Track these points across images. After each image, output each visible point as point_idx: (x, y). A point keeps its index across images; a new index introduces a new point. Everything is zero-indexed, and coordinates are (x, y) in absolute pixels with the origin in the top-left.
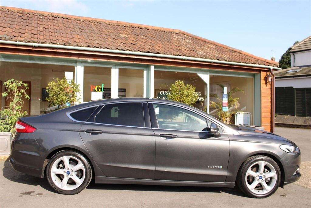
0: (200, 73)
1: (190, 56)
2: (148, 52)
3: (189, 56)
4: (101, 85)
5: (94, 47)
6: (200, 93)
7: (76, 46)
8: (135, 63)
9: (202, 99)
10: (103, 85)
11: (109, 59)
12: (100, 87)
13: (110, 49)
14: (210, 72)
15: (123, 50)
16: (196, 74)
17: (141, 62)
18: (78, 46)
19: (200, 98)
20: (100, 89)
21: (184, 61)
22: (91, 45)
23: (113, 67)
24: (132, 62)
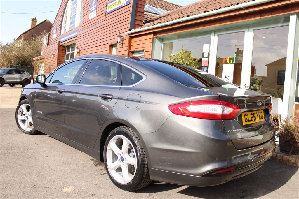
4: (233, 56)
5: (210, 11)
10: (235, 55)
18: (197, 14)
20: (232, 61)
22: (206, 10)
23: (246, 30)
24: (257, 19)
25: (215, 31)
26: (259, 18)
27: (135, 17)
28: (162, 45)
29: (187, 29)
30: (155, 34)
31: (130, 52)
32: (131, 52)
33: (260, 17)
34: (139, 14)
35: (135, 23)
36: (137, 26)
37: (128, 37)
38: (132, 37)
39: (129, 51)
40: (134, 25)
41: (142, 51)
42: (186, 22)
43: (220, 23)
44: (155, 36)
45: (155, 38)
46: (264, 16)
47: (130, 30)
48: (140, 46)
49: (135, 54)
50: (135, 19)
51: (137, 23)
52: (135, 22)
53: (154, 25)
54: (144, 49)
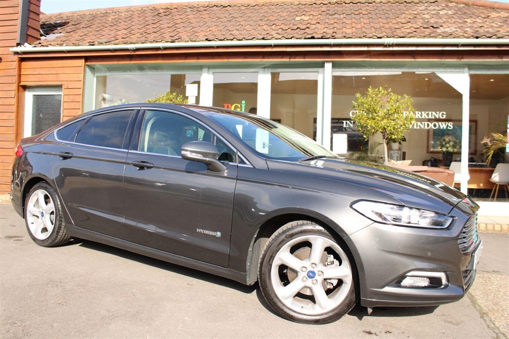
0: (441, 72)
1: (403, 37)
2: (313, 38)
3: (401, 37)
4: (241, 103)
5: (215, 39)
6: (443, 114)
7: (188, 41)
8: (292, 60)
9: (448, 126)
10: (244, 102)
11: (245, 58)
12: (239, 105)
13: (242, 40)
14: (470, 67)
15: (263, 39)
16: (434, 73)
17: (304, 58)
18: (192, 41)
19: (444, 123)
20: (239, 110)
21: (391, 49)
22: (210, 37)
23: (261, 70)
24: (286, 60)
25: (210, 67)
26: (288, 60)
27: (28, 22)
28: (95, 79)
29: (163, 60)
30: (87, 59)
31: (20, 87)
32: (22, 86)
33: (290, 59)
34: (32, 16)
35: (28, 33)
36: (30, 38)
37: (16, 58)
38: (24, 58)
39: (19, 85)
40: (26, 37)
41: (59, 87)
42: (165, 49)
43: (227, 59)
44: (87, 63)
45: (86, 66)
46: (295, 58)
47: (18, 45)
48: (51, 77)
49: (30, 90)
50: (28, 26)
51: (31, 32)
52: (27, 30)
53: (94, 45)
54: (62, 83)
